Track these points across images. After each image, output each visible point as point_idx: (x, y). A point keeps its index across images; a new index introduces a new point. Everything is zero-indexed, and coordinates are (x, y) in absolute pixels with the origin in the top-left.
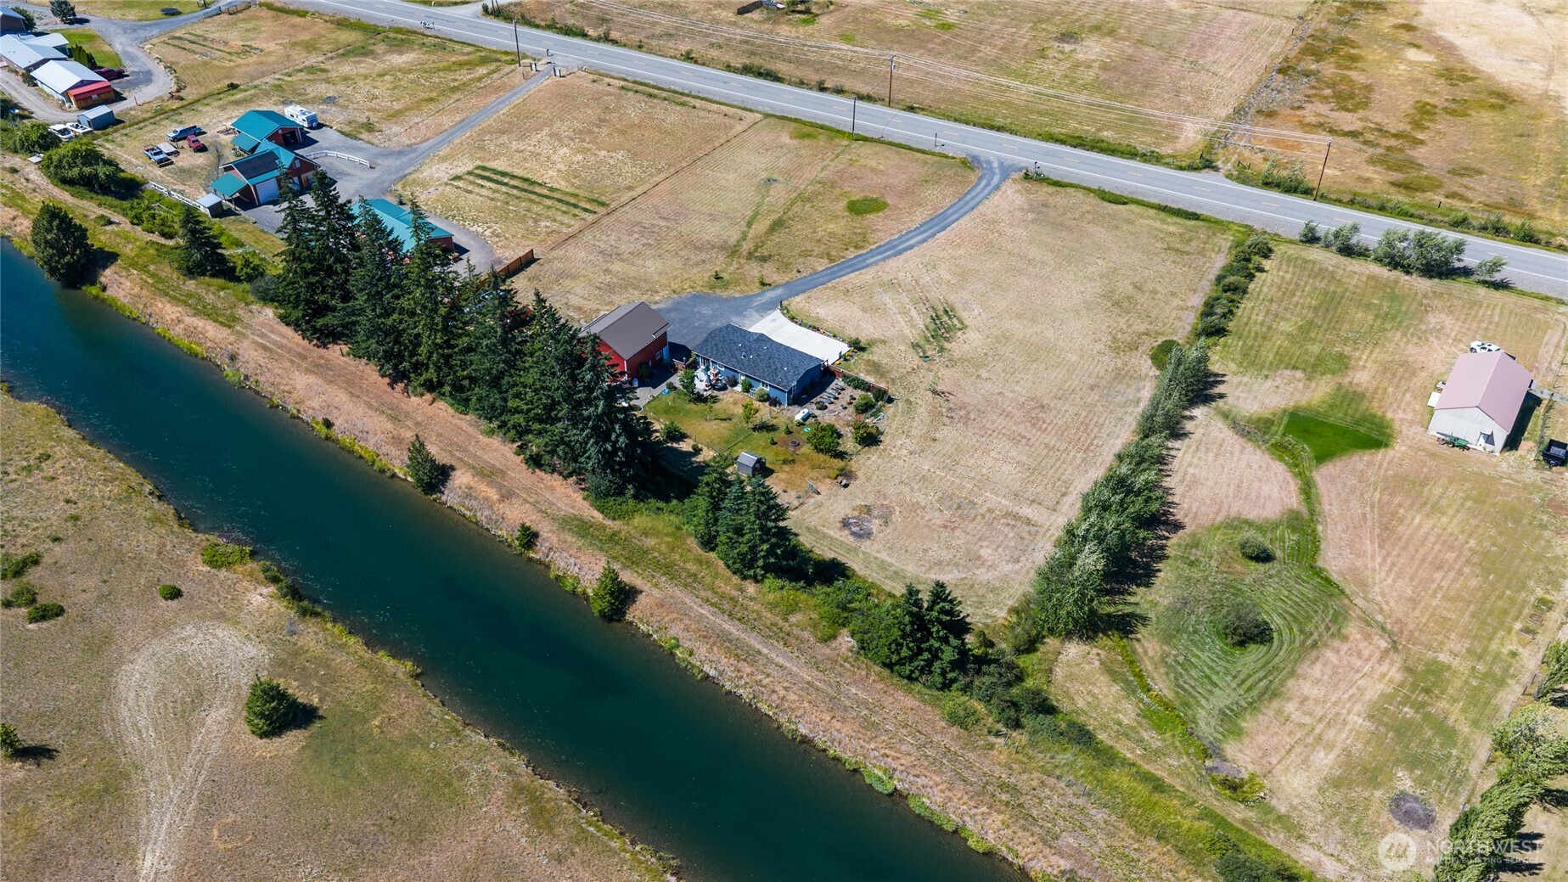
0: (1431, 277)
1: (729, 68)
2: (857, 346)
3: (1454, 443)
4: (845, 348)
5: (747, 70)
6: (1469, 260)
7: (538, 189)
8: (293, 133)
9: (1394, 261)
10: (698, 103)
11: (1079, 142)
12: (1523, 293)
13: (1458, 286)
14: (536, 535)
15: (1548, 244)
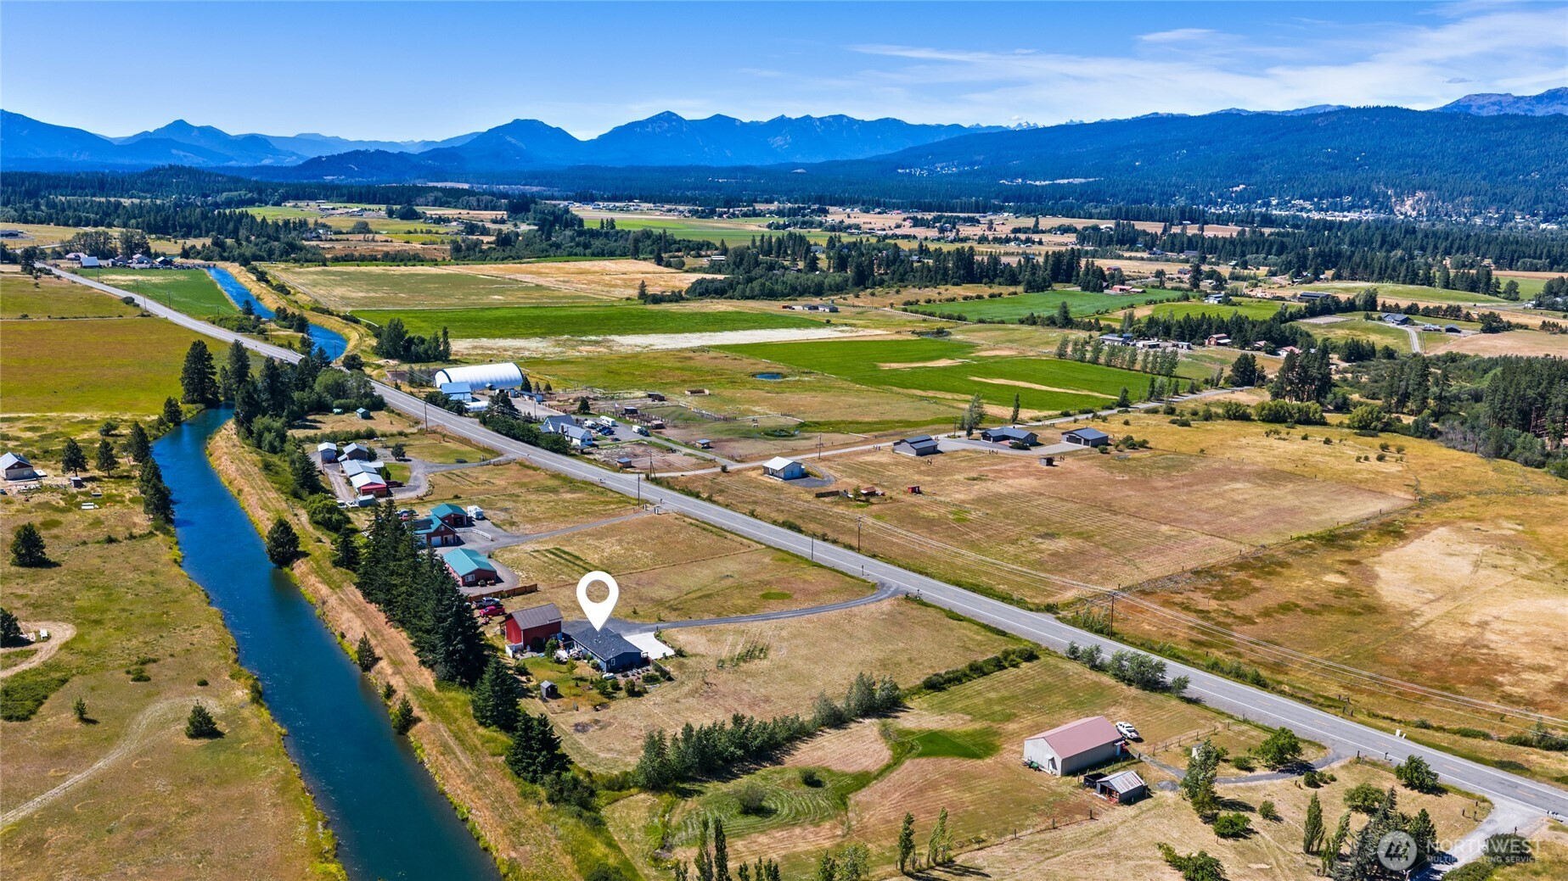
0: (1144, 689)
1: (775, 523)
2: (680, 653)
3: (1030, 765)
4: (670, 652)
5: (784, 524)
6: (1169, 679)
7: (578, 562)
8: (461, 518)
9: (1121, 676)
10: (729, 535)
11: (975, 588)
12: (1206, 708)
13: (1157, 698)
14: (394, 691)
15: (1273, 689)
